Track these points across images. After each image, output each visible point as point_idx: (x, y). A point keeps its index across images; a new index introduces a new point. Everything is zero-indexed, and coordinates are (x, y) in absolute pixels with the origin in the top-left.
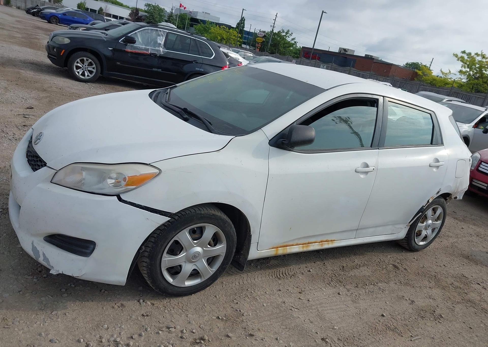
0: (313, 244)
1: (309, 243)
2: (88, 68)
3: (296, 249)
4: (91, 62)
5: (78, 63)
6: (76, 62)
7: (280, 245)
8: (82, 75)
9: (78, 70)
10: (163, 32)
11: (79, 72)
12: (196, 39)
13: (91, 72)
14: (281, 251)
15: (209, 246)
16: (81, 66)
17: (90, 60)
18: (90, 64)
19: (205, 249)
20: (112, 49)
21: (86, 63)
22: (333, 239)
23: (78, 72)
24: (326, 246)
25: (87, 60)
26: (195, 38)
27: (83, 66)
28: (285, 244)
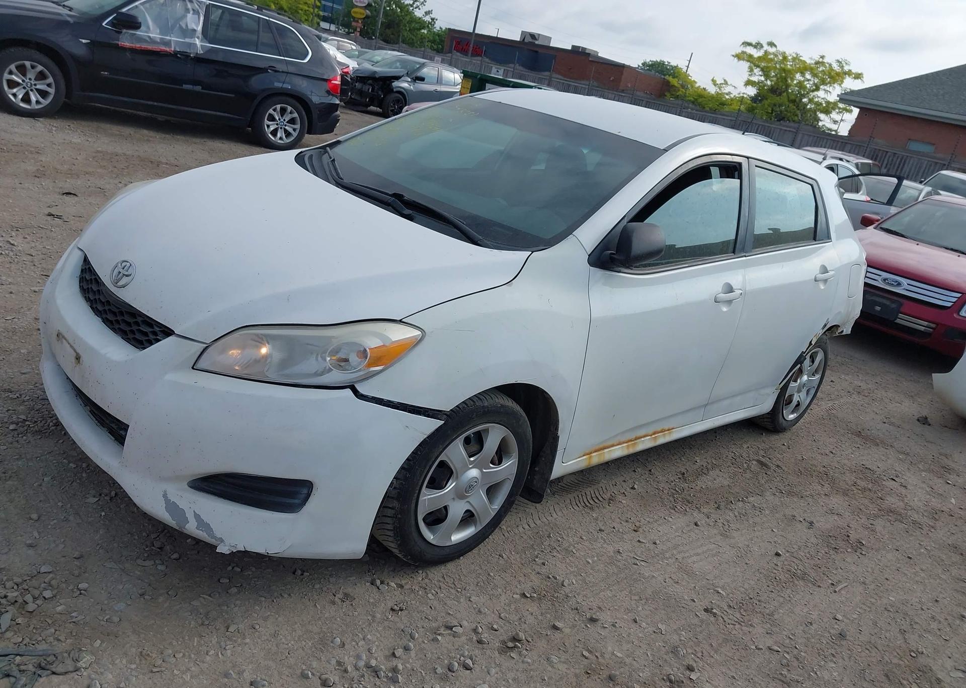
0: (643, 439)
1: (636, 439)
2: (35, 85)
3: (618, 452)
4: (41, 73)
5: (11, 73)
6: (7, 70)
7: (594, 449)
8: (23, 100)
9: (15, 90)
10: (197, 4)
11: (17, 94)
12: (271, 19)
13: (43, 94)
14: (596, 459)
15: (491, 465)
16: (20, 81)
17: (40, 68)
18: (41, 76)
19: (484, 471)
20: (89, 43)
21: (31, 75)
22: (671, 427)
23: (15, 95)
24: (662, 440)
25: (33, 67)
26: (267, 18)
27: (23, 81)
28: (601, 446)
